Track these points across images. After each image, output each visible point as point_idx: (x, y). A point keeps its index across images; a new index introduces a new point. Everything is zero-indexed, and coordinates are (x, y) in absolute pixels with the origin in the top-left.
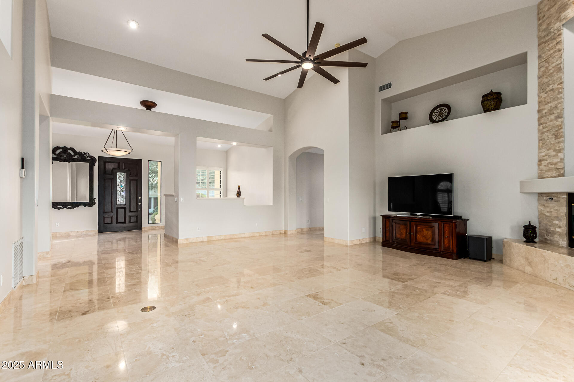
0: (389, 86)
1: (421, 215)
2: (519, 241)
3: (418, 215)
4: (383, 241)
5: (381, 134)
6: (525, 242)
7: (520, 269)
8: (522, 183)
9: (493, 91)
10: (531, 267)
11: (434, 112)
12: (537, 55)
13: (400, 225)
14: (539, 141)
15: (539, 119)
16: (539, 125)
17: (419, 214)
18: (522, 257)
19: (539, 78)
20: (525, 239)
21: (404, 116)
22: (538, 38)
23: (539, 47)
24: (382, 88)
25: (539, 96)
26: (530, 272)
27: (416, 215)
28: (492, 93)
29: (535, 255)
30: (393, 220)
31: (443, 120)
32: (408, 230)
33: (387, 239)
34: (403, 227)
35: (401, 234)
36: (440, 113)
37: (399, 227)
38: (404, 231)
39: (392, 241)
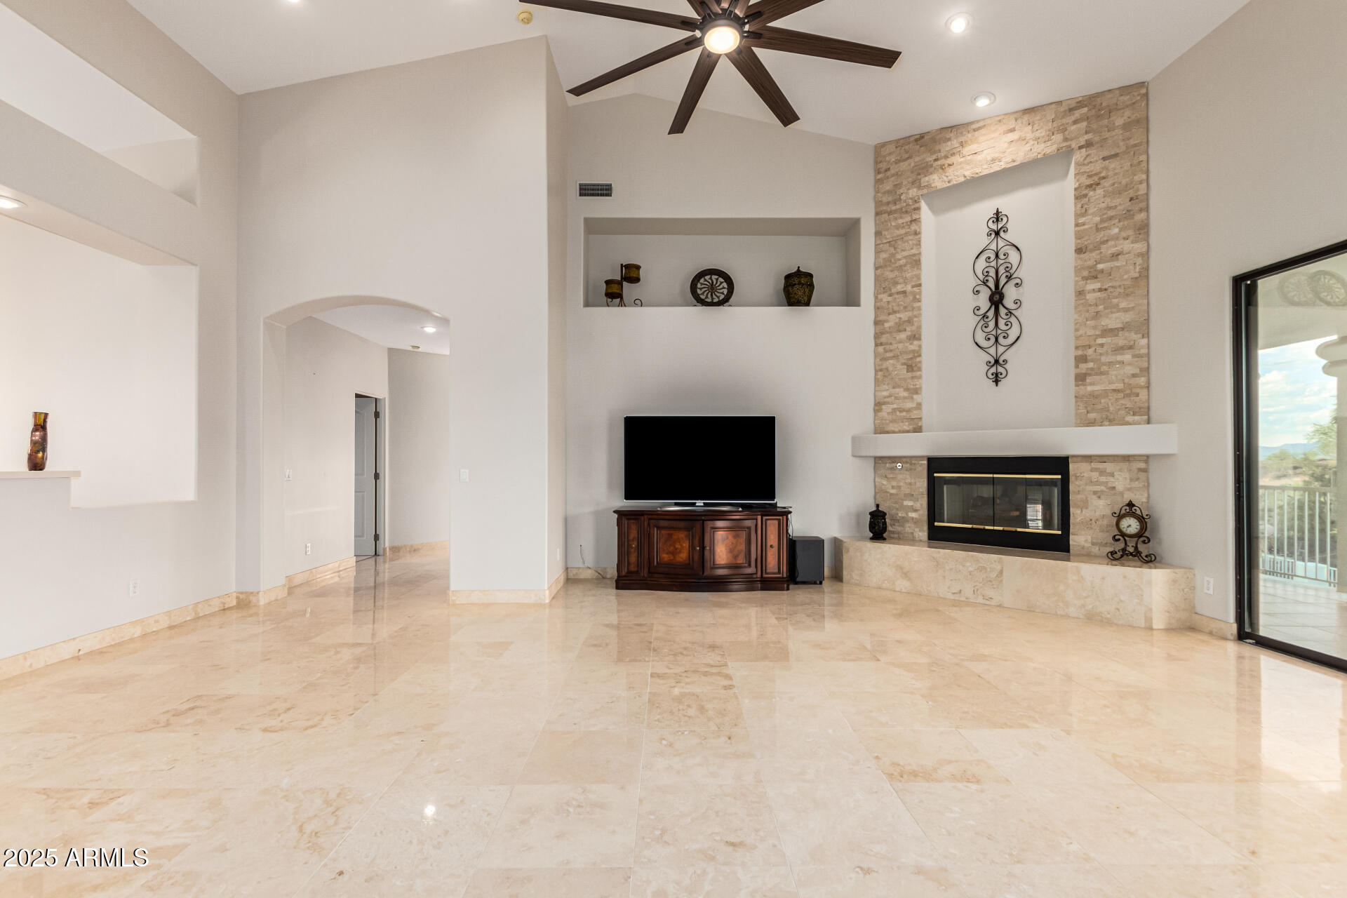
0: (604, 191)
1: (706, 505)
2: (862, 539)
3: (697, 505)
4: (619, 576)
5: (582, 306)
6: (872, 539)
7: (884, 586)
8: (855, 440)
9: (801, 269)
10: (909, 579)
11: (699, 281)
12: (873, 231)
13: (672, 532)
14: (876, 371)
15: (877, 336)
16: (876, 345)
17: (700, 503)
18: (889, 565)
19: (876, 269)
20: (871, 535)
21: (631, 274)
22: (876, 203)
23: (878, 217)
24: (588, 191)
25: (876, 298)
26: (906, 588)
27: (694, 504)
28: (799, 273)
29: (916, 559)
30: (649, 519)
31: (721, 303)
32: (697, 541)
33: (633, 568)
34: (682, 535)
35: (674, 553)
36: (712, 289)
37: (670, 536)
38: (686, 545)
39: (646, 571)
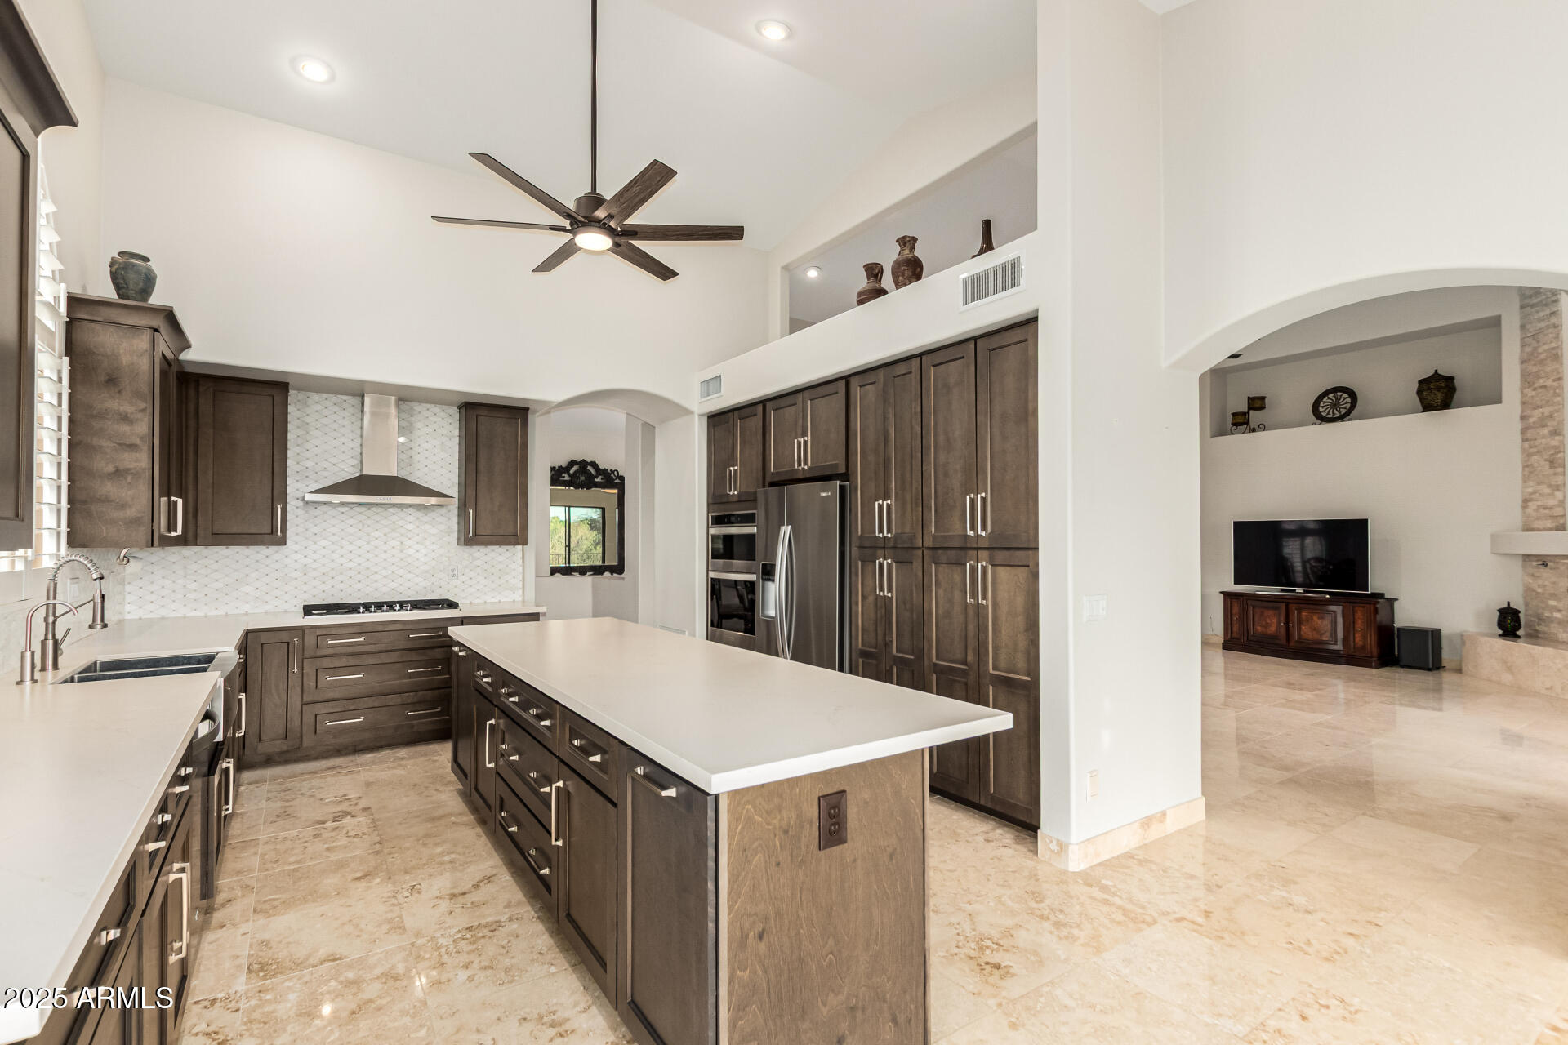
1: (1305, 592)
2: (1490, 635)
3: (1296, 591)
4: (1224, 640)
5: (1209, 438)
6: (1500, 635)
7: (1492, 679)
8: (1494, 538)
9: (1439, 373)
10: (1512, 674)
11: (1322, 401)
12: (1518, 324)
13: (1264, 610)
14: (1524, 467)
15: (1523, 432)
16: (1523, 441)
17: (1299, 590)
18: (1496, 659)
19: (1522, 363)
20: (1500, 632)
21: (1257, 403)
22: (1521, 296)
23: (1522, 311)
25: (1522, 393)
26: (1510, 682)
27: (1294, 591)
28: (1436, 377)
30: (1247, 600)
31: (1341, 418)
32: (1283, 619)
33: (1235, 635)
34: (1271, 613)
35: (1267, 626)
36: (1335, 405)
37: (1263, 612)
38: (1275, 621)
39: (1246, 638)
